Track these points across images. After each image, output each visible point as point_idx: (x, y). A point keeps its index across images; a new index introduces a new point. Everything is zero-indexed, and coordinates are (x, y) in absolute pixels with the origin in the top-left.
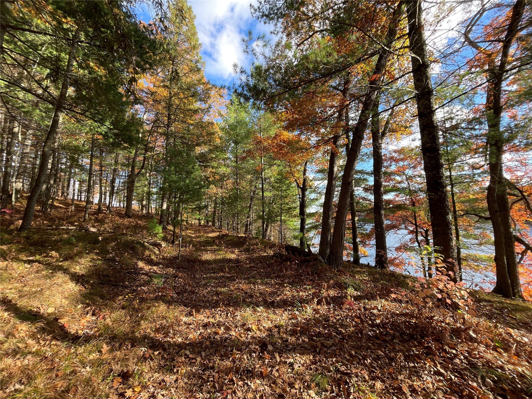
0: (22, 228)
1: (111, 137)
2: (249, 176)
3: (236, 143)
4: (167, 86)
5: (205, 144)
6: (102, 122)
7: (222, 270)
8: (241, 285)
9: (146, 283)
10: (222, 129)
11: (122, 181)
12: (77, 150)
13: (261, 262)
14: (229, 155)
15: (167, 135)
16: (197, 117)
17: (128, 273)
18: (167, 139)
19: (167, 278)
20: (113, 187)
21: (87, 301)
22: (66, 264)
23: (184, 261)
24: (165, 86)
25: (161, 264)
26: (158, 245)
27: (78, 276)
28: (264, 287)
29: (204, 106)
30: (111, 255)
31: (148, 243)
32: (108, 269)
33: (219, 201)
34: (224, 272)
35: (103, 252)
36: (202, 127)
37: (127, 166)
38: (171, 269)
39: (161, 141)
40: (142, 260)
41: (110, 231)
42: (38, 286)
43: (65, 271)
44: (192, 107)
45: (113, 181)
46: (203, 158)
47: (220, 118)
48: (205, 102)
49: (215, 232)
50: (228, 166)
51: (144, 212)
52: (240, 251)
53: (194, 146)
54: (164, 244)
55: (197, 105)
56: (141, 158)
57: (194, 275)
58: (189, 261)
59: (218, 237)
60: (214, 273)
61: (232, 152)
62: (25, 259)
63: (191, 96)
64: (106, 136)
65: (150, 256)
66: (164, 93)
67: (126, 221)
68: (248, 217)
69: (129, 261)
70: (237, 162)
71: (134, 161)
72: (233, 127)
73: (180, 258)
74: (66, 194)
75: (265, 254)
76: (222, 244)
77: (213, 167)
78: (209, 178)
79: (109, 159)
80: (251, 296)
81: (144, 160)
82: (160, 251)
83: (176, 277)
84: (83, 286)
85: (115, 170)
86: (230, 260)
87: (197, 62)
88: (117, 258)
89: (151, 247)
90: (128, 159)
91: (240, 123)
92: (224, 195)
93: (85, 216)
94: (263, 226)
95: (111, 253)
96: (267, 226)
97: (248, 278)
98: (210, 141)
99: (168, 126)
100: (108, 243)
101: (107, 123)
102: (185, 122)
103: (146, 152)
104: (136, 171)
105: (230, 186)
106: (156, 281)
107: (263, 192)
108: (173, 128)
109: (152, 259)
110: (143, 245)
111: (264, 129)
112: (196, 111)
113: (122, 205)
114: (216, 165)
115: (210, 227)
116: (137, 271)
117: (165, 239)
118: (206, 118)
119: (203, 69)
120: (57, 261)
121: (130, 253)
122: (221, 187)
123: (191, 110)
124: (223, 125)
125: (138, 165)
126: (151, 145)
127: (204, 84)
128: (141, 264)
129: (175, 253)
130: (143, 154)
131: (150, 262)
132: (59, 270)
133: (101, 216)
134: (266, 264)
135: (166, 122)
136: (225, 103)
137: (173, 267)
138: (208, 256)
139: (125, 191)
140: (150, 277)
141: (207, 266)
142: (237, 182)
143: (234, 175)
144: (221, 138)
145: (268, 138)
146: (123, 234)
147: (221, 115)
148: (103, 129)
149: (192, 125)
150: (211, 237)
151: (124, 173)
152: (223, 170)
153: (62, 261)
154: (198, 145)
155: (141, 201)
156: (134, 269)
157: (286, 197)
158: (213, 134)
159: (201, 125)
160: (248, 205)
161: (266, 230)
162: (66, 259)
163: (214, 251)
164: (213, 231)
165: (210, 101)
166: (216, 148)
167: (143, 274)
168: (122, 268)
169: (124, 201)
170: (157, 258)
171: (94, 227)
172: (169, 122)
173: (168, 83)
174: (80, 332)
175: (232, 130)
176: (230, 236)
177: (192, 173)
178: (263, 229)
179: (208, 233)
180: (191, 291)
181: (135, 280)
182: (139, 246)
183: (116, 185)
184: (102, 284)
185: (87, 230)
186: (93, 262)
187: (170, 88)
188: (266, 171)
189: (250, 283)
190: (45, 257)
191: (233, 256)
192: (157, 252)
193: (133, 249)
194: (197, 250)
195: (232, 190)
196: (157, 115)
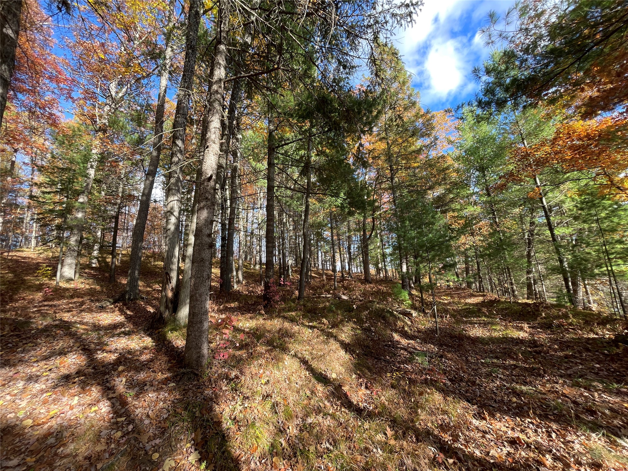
0: (299, 298)
1: (347, 207)
2: (517, 210)
3: (482, 169)
4: (384, 138)
5: (440, 185)
6: (337, 195)
7: (509, 354)
8: (557, 386)
9: (410, 361)
10: (457, 159)
11: (356, 246)
12: (320, 225)
13: (588, 350)
14: (473, 189)
15: (393, 189)
16: (422, 157)
17: (386, 345)
18: (394, 193)
19: (432, 358)
20: (350, 253)
21: (358, 372)
22: (334, 331)
23: (445, 336)
24: (381, 139)
25: (417, 337)
26: (409, 315)
27: (345, 344)
28: (618, 400)
29: (427, 141)
30: (367, 325)
31: (397, 311)
32: (367, 340)
33: (471, 253)
34: (517, 360)
35: (360, 322)
36: (430, 166)
37: (359, 230)
38: (432, 346)
39: (386, 197)
40: (396, 331)
41: (361, 299)
42: (321, 350)
43: (336, 338)
44: (413, 148)
45: (349, 248)
46: (440, 202)
47: (450, 146)
48: (429, 135)
49: (475, 296)
50: (475, 203)
51: (382, 275)
52: (533, 328)
53: (425, 191)
54: (414, 314)
55: (419, 143)
56: (369, 220)
57: (466, 358)
58: (452, 337)
59: (483, 304)
60: (497, 358)
61: (477, 184)
62: (307, 324)
63: (410, 137)
64: (342, 207)
65: (403, 327)
66: (383, 146)
67: (368, 287)
68: (529, 272)
69: (384, 333)
70: (489, 195)
71: (364, 224)
72: (472, 151)
73: (438, 332)
74: (317, 265)
75: (592, 336)
76: (494, 314)
77: (454, 211)
78: (451, 225)
79: (344, 228)
80: (592, 413)
81: (373, 222)
82: (412, 322)
83: (441, 357)
84: (352, 355)
85: (349, 237)
86: (519, 342)
87: (410, 96)
88: (372, 328)
89: (401, 316)
90: (358, 223)
91: (482, 142)
92: (479, 243)
93: (335, 284)
94: (567, 287)
95: (366, 322)
96: (575, 284)
97: (569, 376)
98: (444, 179)
99: (392, 178)
100: (360, 312)
101: (342, 195)
102: (409, 168)
103: (374, 212)
104: (368, 234)
105: (486, 231)
106: (419, 359)
107: (551, 230)
108: (396, 179)
109: (406, 332)
110: (392, 314)
111: (529, 134)
112: (419, 151)
113: (359, 271)
114: (458, 207)
115: (464, 289)
116: (395, 345)
117: (413, 307)
118: (433, 154)
119: (418, 100)
120: (328, 328)
121: (383, 323)
122: (472, 234)
123: (414, 152)
124: (457, 153)
125: (369, 227)
126: (376, 204)
127: (422, 116)
128: (396, 337)
129: (429, 325)
130: (371, 215)
131: (405, 335)
132: (331, 337)
133: (346, 283)
134: (604, 354)
135: (389, 176)
136: (453, 126)
137: (433, 343)
138: (477, 332)
139: (361, 256)
140: (411, 353)
141: (480, 346)
142: (496, 222)
143: (489, 214)
144: (457, 171)
145: (543, 144)
146: (370, 302)
147: (450, 142)
148: (339, 201)
149: (418, 167)
150: (473, 305)
151: (356, 238)
152: (470, 210)
153: (331, 328)
154: (431, 188)
155: (376, 265)
156: (391, 341)
157: (613, 230)
158: (447, 168)
159: (429, 164)
160: (525, 253)
161: (576, 291)
162: (333, 327)
163: (485, 325)
164: (472, 296)
165: (434, 133)
166: (455, 184)
167: (402, 349)
168: (379, 339)
169: (361, 266)
170: (411, 330)
171: (344, 294)
172: (392, 174)
173: (383, 135)
174: (360, 404)
175: (472, 155)
176: (502, 302)
177: (433, 224)
178: (569, 290)
179: (465, 297)
180: (469, 381)
181: (395, 355)
182: (389, 315)
183: (352, 250)
184: (366, 355)
185: (340, 298)
186: (354, 332)
187: (387, 139)
188: (550, 195)
189: (578, 385)
190: (319, 323)
191: (522, 335)
192: (409, 323)
193: (384, 318)
194: (458, 322)
195: (491, 235)
196: (378, 170)
